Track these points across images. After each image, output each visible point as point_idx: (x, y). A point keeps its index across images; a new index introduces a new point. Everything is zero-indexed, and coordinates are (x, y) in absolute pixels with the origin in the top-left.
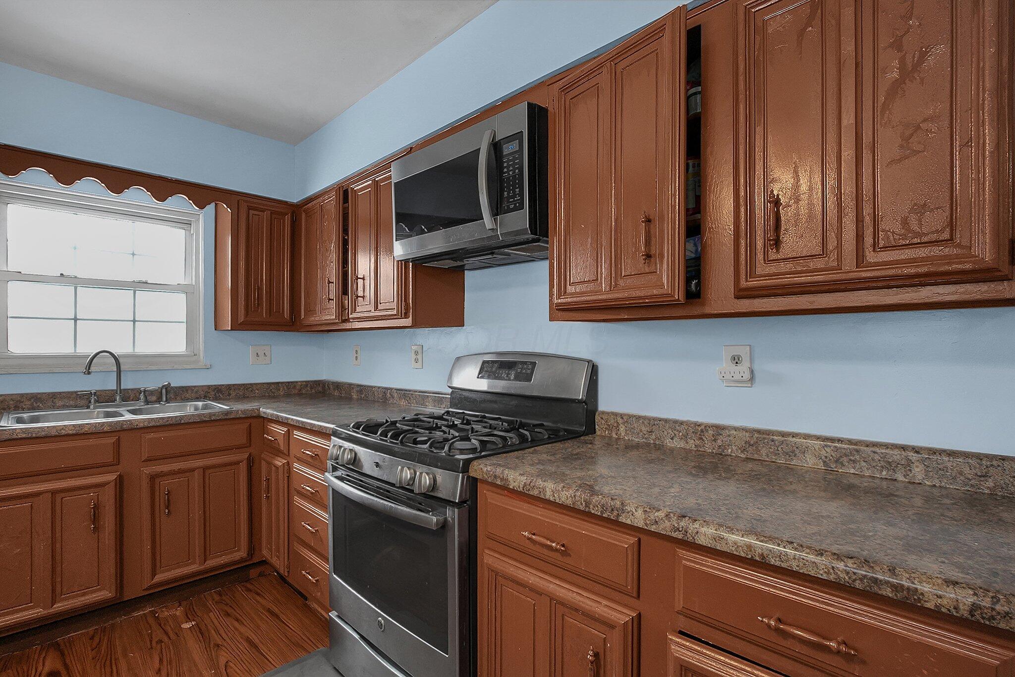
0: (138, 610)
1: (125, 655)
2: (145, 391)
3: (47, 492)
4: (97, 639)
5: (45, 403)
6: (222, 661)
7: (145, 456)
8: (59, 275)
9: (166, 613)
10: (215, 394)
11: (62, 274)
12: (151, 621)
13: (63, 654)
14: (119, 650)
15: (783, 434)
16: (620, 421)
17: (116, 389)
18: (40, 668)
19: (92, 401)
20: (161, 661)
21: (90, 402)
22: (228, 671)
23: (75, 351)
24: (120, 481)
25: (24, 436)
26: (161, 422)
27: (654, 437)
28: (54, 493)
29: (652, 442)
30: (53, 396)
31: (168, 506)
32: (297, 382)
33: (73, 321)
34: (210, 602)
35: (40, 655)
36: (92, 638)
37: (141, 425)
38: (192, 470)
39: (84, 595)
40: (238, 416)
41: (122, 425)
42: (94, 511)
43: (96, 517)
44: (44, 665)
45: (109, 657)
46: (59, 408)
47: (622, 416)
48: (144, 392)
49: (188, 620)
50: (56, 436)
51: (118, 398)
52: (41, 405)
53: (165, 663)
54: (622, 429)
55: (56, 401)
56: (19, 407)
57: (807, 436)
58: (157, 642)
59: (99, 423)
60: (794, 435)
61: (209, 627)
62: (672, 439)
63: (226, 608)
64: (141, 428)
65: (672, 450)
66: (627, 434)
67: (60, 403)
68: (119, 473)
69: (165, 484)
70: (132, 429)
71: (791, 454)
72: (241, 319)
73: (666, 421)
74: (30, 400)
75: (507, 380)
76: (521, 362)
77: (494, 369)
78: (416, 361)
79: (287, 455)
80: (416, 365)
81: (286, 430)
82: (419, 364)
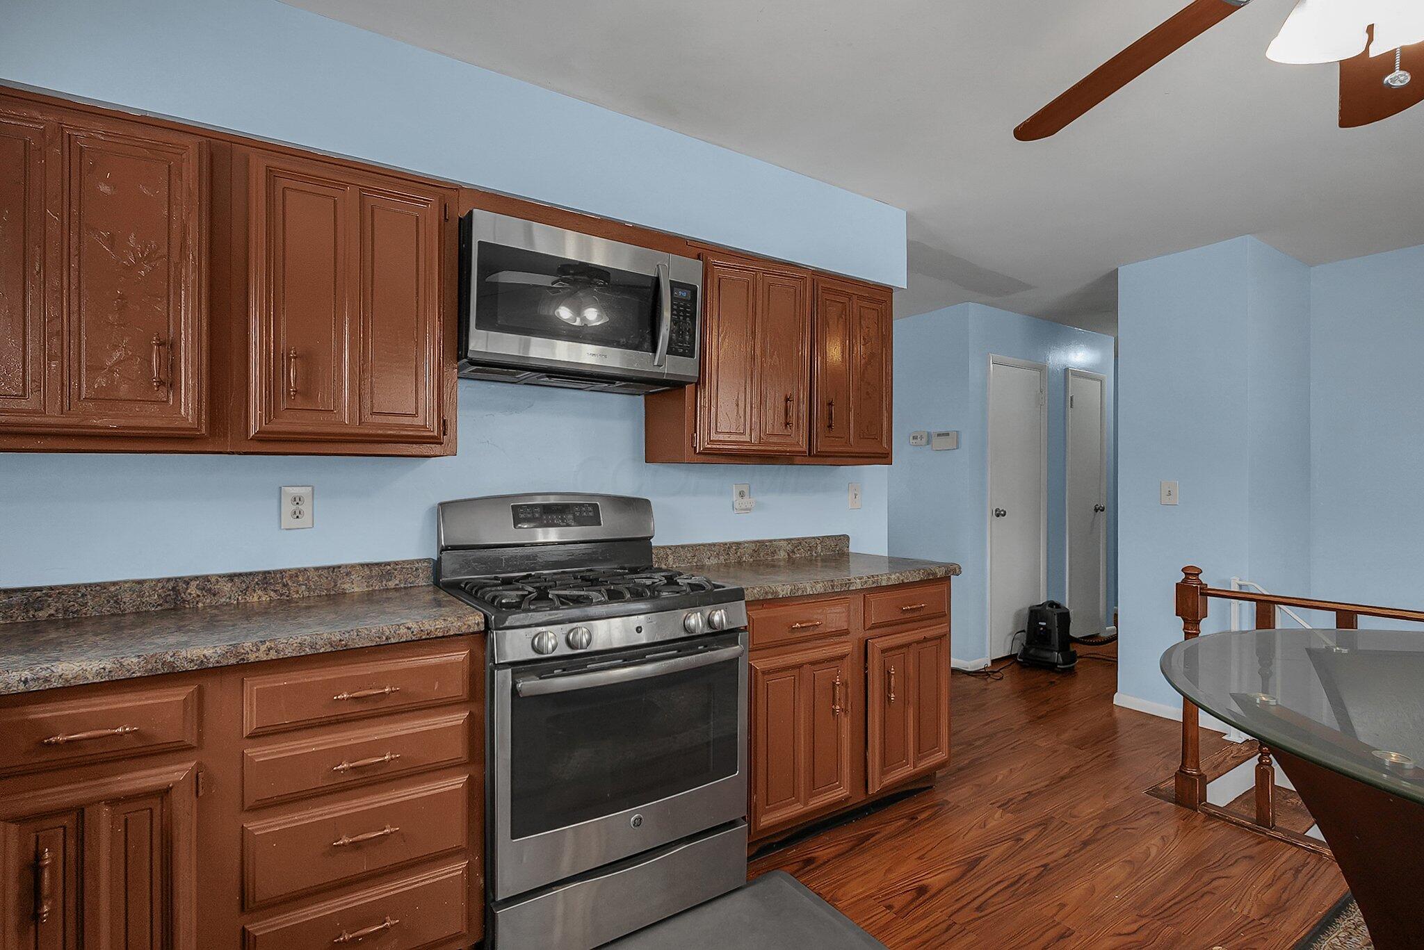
15: (770, 541)
16: (669, 552)
27: (696, 560)
29: (695, 564)
47: (669, 548)
54: (671, 559)
57: (780, 540)
60: (775, 540)
62: (709, 559)
65: (709, 567)
66: (674, 563)
71: (774, 553)
73: (704, 545)
75: (564, 526)
76: (577, 505)
77: (537, 515)
78: (297, 515)
79: (194, 748)
80: (296, 523)
81: (191, 689)
82: (306, 520)
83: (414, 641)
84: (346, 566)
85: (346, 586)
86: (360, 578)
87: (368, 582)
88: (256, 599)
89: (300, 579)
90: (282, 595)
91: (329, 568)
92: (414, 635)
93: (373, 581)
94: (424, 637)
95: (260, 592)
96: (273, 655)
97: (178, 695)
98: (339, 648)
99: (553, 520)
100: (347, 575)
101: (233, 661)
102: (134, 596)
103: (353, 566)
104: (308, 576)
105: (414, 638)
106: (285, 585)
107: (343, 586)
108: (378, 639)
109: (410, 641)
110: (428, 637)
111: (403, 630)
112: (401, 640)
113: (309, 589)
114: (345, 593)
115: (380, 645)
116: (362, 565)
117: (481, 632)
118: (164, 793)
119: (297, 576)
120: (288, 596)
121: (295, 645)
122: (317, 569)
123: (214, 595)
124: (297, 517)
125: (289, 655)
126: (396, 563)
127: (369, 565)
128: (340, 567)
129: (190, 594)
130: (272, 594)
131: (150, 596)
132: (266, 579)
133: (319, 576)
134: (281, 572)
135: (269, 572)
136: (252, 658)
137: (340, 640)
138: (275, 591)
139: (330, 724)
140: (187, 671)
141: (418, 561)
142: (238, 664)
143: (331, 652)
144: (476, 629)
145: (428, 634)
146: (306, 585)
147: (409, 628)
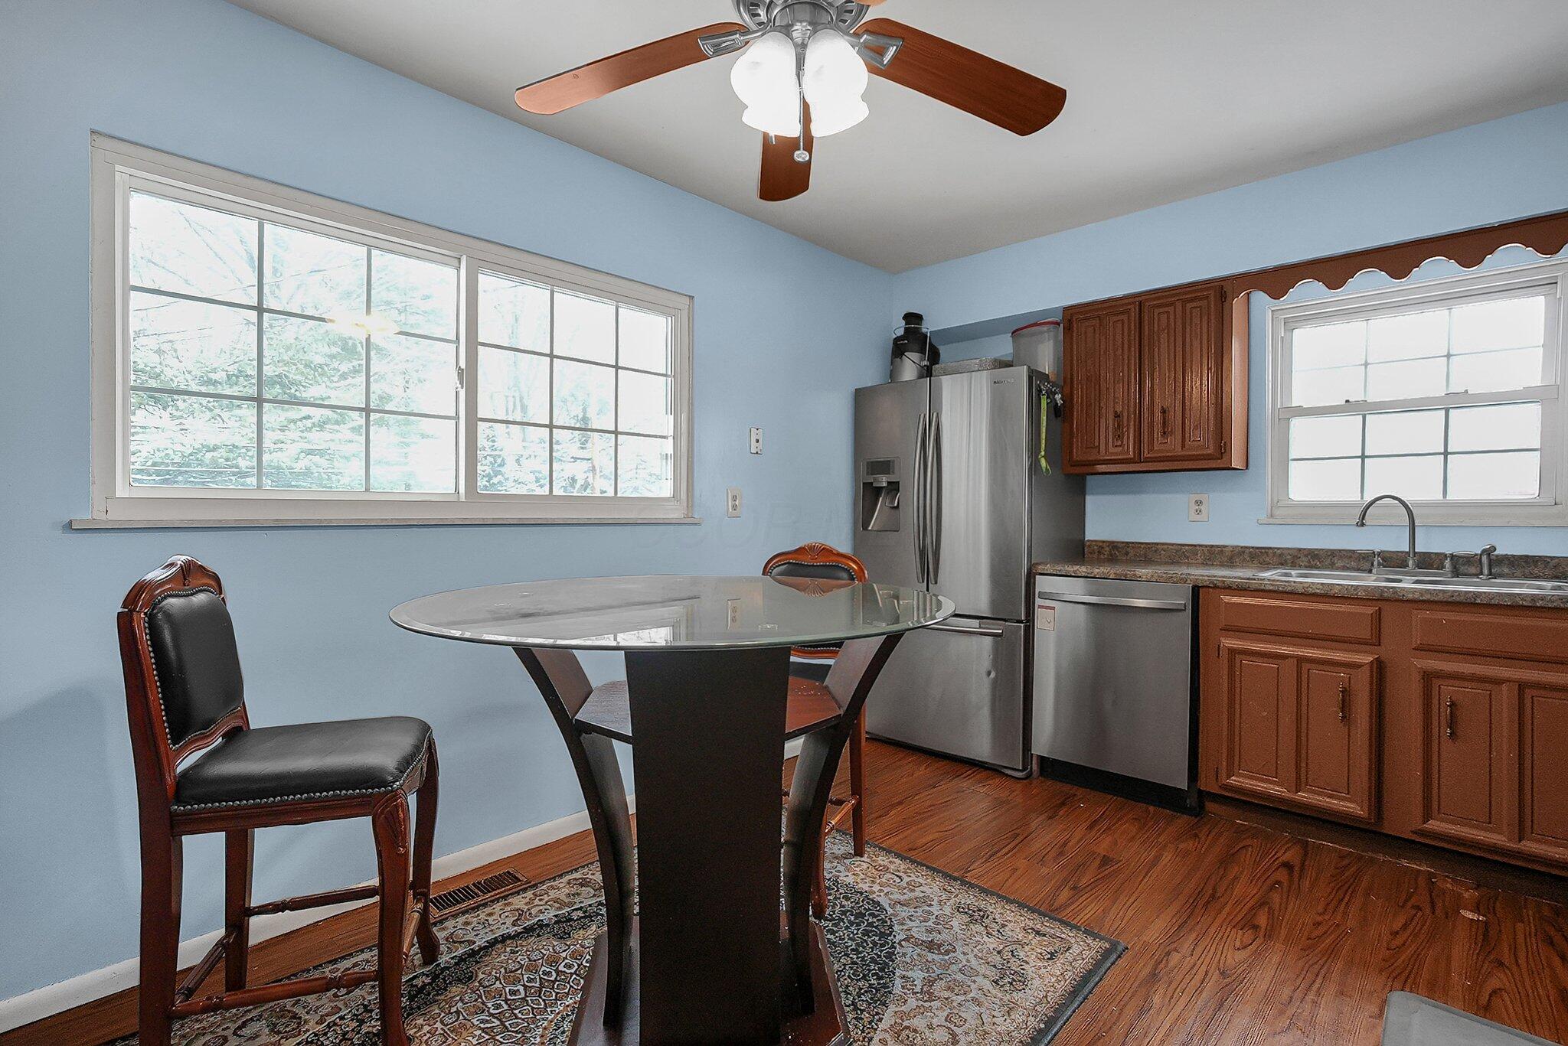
0: (1411, 859)
1: (1367, 895)
2: (1452, 556)
3: (1292, 656)
4: (1346, 862)
5: (1323, 561)
6: (1494, 983)
7: (1416, 641)
8: (1344, 403)
9: (1449, 886)
11: (1347, 401)
12: (1422, 882)
13: (1306, 854)
14: (1364, 884)
17: (1408, 550)
18: (1279, 855)
19: (1375, 563)
20: (1405, 926)
21: (1372, 565)
22: (1494, 998)
24: (1379, 668)
25: (1271, 588)
26: (1441, 597)
28: (1300, 660)
30: (1332, 553)
31: (1451, 724)
33: (1360, 459)
34: (1530, 913)
35: (1287, 843)
36: (1342, 857)
37: (1410, 596)
38: (1498, 682)
39: (1331, 796)
41: (1383, 591)
42: (1343, 696)
43: (1346, 705)
44: (1284, 853)
45: (1347, 886)
46: (1337, 569)
49: (1477, 909)
50: (1302, 594)
51: (1410, 563)
52: (1318, 563)
53: (1409, 931)
55: (1335, 560)
56: (1296, 563)
58: (1413, 907)
59: (1352, 585)
61: (1505, 937)
63: (1552, 932)
64: (1408, 601)
67: (1340, 564)
68: (1376, 656)
69: (1448, 691)
70: (1397, 600)
74: (1306, 556)
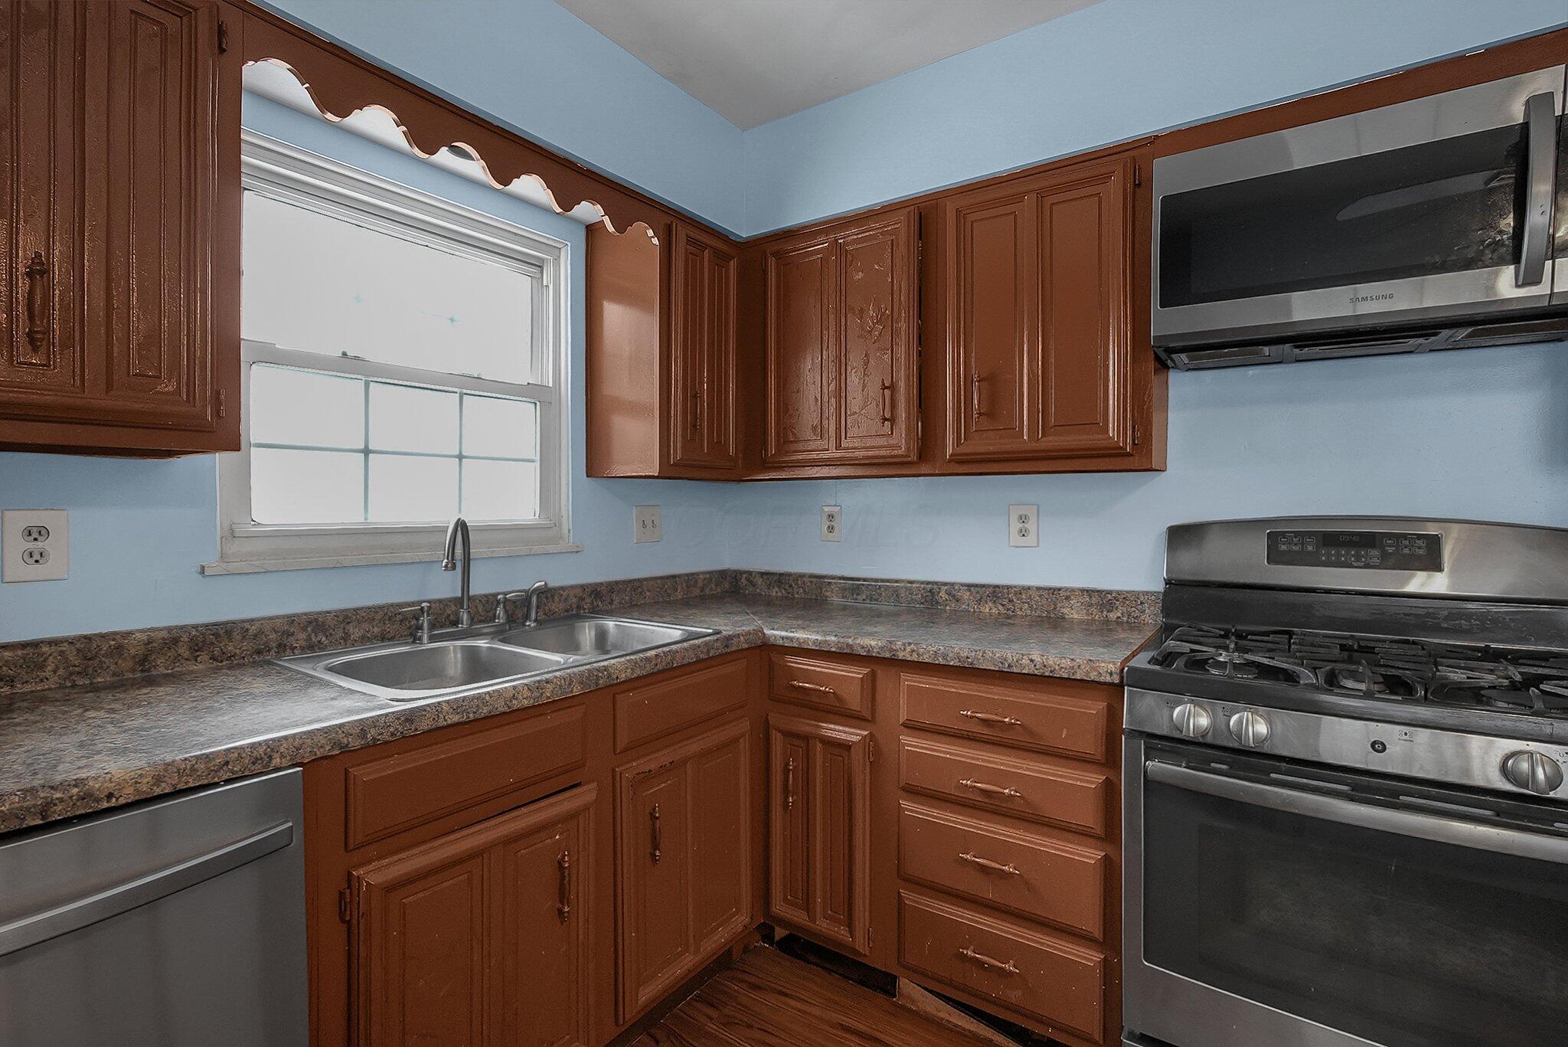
2: (505, 601)
5: (331, 635)
8: (341, 356)
10: (592, 601)
11: (344, 354)
19: (425, 626)
21: (421, 629)
23: (366, 519)
26: (648, 668)
30: (346, 617)
32: (698, 574)
33: (362, 454)
40: (740, 648)
41: (598, 678)
48: (504, 603)
51: (465, 616)
52: (324, 639)
55: (351, 628)
56: (285, 646)
72: (677, 454)
75: (1360, 567)
76: (1390, 536)
77: (1310, 548)
78: (1023, 533)
79: (868, 720)
80: (1022, 541)
81: (866, 671)
82: (1031, 539)
83: (1036, 675)
84: (1067, 589)
85: (1065, 611)
86: (1079, 604)
87: (1088, 610)
88: (987, 610)
89: (1024, 597)
90: (1008, 610)
91: (1050, 589)
92: (1037, 669)
93: (1093, 610)
94: (1047, 674)
95: (990, 604)
96: (915, 657)
97: (857, 673)
98: (966, 665)
99: (1338, 555)
100: (1066, 599)
101: (888, 655)
102: (907, 593)
103: (1073, 590)
104: (1030, 595)
105: (1036, 672)
106: (1011, 601)
107: (1063, 610)
108: (1001, 665)
109: (1032, 675)
110: (1051, 675)
111: (1026, 661)
112: (1023, 672)
113: (1031, 607)
114: (1064, 618)
115: (1002, 671)
116: (1083, 590)
117: (1112, 684)
118: (846, 747)
119: (1020, 594)
120: (1013, 612)
121: (931, 652)
122: (1038, 589)
123: (958, 601)
124: (1024, 535)
125: (927, 660)
126: (1119, 593)
127: (1089, 592)
128: (1060, 589)
129: (941, 597)
130: (1000, 607)
131: (916, 595)
132: (995, 592)
133: (1040, 596)
134: (1008, 587)
135: (998, 586)
136: (901, 655)
137: (967, 658)
138: (1003, 605)
139: (962, 737)
140: (860, 655)
141: (1146, 593)
142: (891, 659)
143: (959, 666)
144: (1108, 679)
145: (1051, 672)
146: (1028, 603)
147: (1032, 661)
